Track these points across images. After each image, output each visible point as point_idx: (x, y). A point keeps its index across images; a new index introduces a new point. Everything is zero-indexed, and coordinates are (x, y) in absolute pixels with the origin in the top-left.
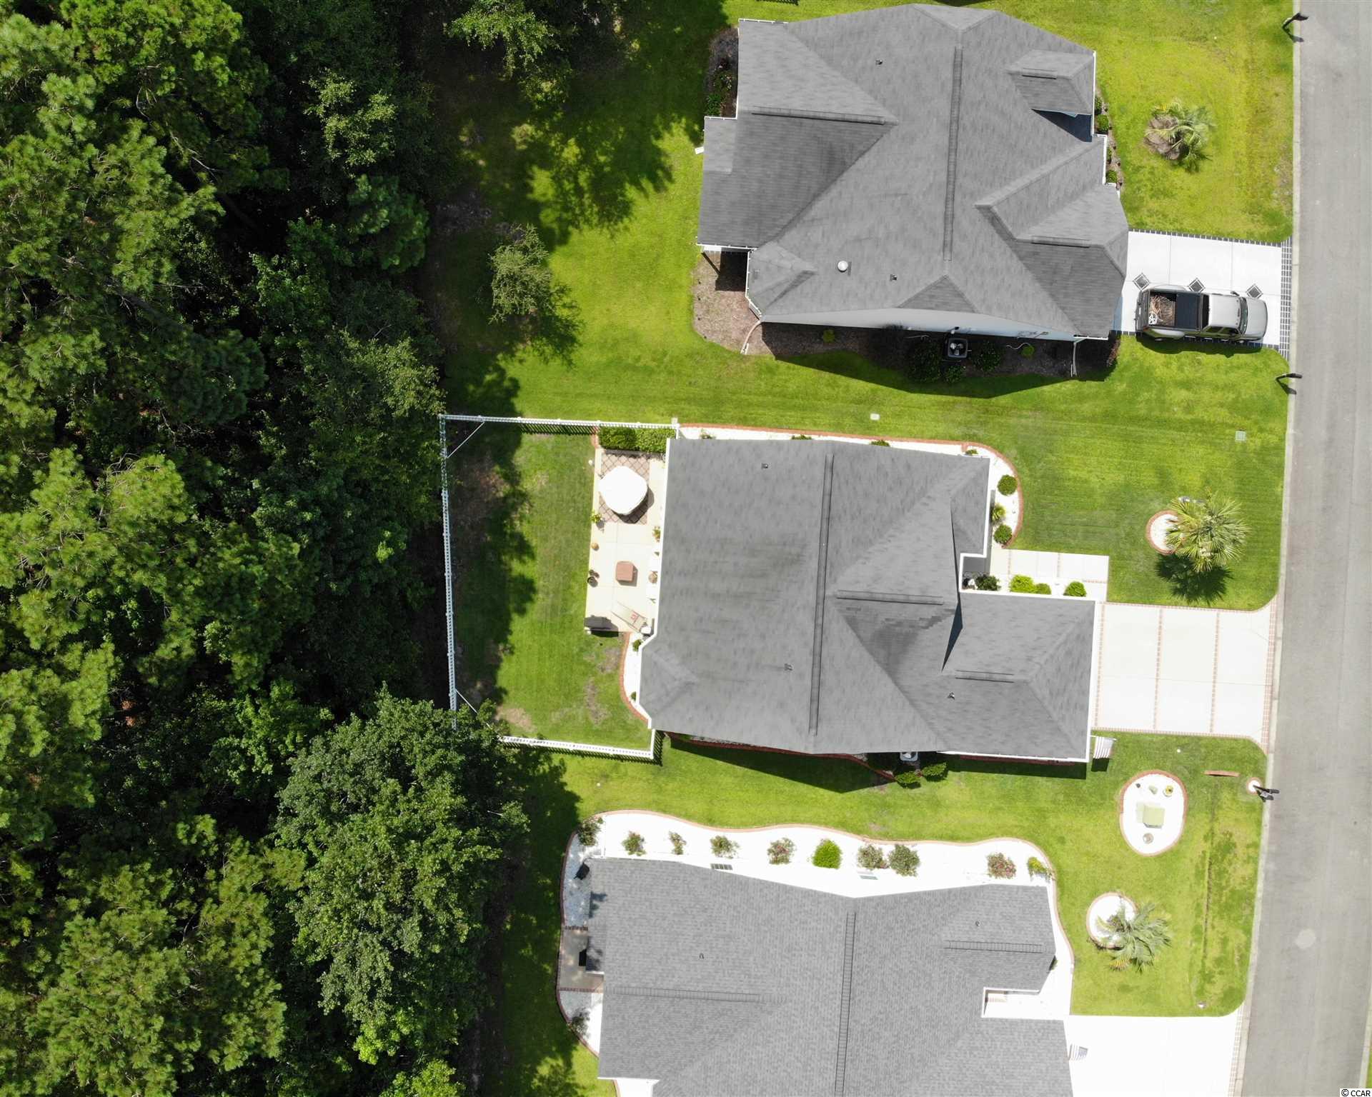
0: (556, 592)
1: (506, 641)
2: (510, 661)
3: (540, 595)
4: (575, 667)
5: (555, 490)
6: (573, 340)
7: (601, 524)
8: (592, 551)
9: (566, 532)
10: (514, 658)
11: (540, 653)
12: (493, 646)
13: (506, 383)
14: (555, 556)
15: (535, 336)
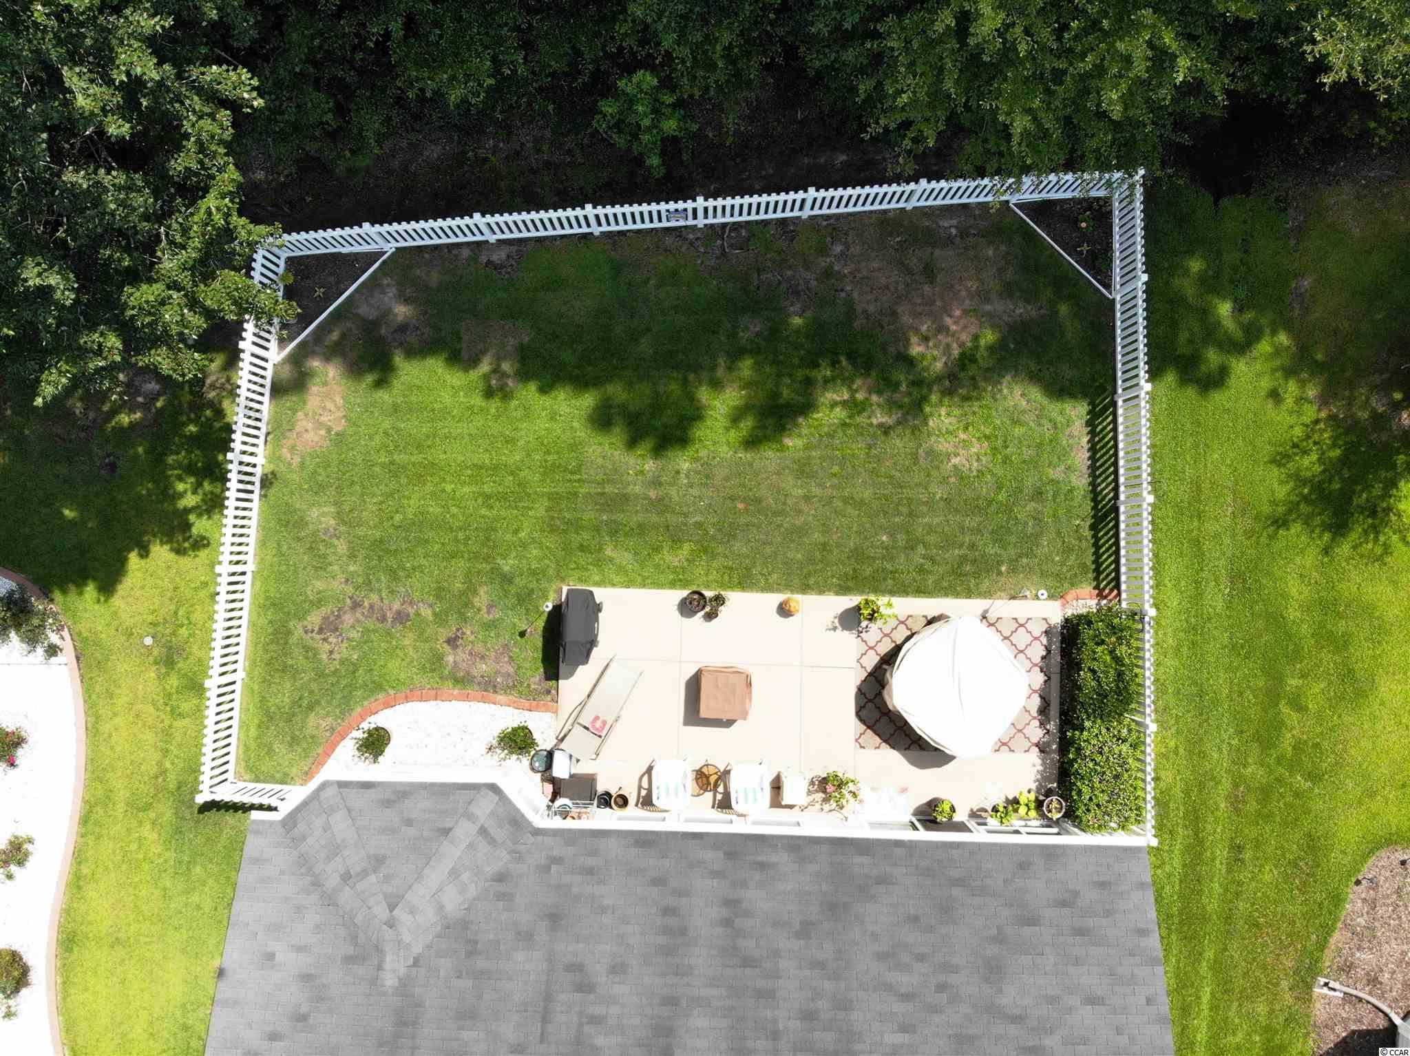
0: (661, 505)
1: (524, 375)
2: (470, 389)
3: (650, 465)
4: (461, 564)
5: (939, 492)
6: (1339, 528)
7: (852, 620)
8: (776, 598)
9: (826, 530)
10: (477, 400)
11: (495, 468)
12: (512, 342)
13: (1213, 357)
14: (759, 501)
15: (1345, 427)
